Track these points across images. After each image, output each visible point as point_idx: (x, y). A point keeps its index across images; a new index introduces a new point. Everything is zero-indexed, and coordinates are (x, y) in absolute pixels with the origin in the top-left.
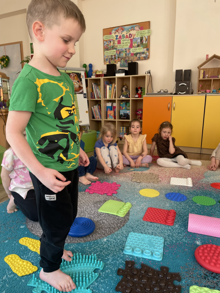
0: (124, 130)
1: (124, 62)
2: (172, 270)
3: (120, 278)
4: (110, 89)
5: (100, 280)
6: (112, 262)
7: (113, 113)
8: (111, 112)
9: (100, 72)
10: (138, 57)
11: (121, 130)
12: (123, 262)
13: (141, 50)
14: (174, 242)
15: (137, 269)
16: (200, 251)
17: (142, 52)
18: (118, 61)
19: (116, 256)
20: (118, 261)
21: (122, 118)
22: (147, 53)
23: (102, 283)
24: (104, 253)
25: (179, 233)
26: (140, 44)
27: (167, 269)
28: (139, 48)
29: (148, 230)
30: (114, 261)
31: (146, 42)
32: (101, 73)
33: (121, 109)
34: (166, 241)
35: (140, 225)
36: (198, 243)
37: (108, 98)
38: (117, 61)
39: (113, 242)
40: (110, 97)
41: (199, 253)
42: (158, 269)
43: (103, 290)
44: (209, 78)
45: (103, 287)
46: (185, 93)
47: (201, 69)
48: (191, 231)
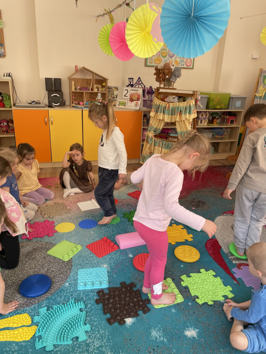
2: (128, 283)
3: (101, 305)
5: (89, 314)
6: (87, 298)
12: (93, 294)
14: (117, 262)
15: (107, 294)
16: (137, 262)
19: (86, 293)
20: (90, 295)
23: (91, 316)
24: (75, 295)
25: (115, 254)
27: (124, 283)
29: (93, 261)
30: (88, 297)
34: (111, 264)
36: (131, 256)
41: (137, 263)
42: (119, 286)
43: (96, 319)
44: (81, 90)
45: (94, 318)
46: (59, 104)
47: (72, 80)
48: (122, 249)
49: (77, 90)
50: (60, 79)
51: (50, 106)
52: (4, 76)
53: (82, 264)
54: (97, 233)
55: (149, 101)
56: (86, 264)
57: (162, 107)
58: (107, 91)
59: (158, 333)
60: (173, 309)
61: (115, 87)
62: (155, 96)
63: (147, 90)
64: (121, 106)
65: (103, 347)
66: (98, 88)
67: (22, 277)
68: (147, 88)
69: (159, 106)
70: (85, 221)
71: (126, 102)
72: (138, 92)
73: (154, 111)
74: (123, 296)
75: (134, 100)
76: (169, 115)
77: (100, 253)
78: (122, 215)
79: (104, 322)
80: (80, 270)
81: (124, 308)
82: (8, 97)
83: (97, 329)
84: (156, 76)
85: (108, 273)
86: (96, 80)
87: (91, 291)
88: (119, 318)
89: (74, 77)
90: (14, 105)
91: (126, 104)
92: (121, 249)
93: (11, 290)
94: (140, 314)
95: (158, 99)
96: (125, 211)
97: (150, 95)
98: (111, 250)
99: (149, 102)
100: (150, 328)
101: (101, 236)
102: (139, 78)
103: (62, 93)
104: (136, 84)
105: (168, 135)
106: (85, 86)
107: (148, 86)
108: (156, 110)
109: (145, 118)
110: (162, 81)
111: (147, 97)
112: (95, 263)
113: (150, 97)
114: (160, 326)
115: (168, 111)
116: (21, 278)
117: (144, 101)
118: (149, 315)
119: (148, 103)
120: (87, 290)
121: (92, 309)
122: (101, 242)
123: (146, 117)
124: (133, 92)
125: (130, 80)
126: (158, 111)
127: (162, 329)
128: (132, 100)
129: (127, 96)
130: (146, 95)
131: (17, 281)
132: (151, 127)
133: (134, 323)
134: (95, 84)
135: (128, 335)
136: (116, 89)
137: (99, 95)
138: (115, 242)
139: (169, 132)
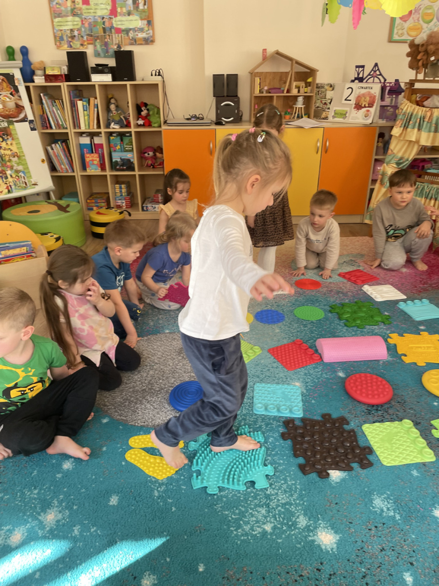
0: (124, 190)
1: (101, 46)
2: (335, 415)
3: (289, 442)
4: (85, 109)
5: (271, 453)
6: (268, 428)
7: (98, 159)
8: (93, 157)
9: (53, 70)
10: (131, 38)
11: (118, 190)
12: (278, 423)
13: (135, 22)
14: (317, 381)
15: (300, 427)
16: (352, 385)
17: (138, 28)
18: (88, 44)
19: (266, 419)
20: (272, 424)
21: (118, 167)
22: (149, 30)
23: (274, 455)
24: (250, 421)
25: (314, 368)
26: (132, 9)
27: (329, 415)
28: (131, 17)
29: (278, 374)
30: (269, 426)
31: (144, 7)
32: (56, 72)
33: (112, 149)
34: (307, 382)
35: (264, 370)
36: (341, 374)
37: (83, 128)
38: (86, 43)
39: (249, 402)
40: (87, 127)
41: (352, 388)
42: (319, 418)
43: (282, 462)
44: (270, 93)
45: (279, 459)
46: (232, 119)
47: (255, 76)
48: (327, 362)
49: (263, 93)
50: (237, 75)
51: (219, 123)
52: (152, 75)
53: (261, 377)
54: (285, 332)
55: (392, 107)
56: (267, 377)
57: (418, 116)
58: (315, 92)
59: (386, 503)
60: (415, 470)
61: (328, 84)
62: (404, 97)
63: (389, 86)
64: (337, 120)
65: (292, 505)
66: (298, 88)
67: (172, 381)
68: (391, 83)
69: (412, 115)
70: (265, 311)
71: (348, 111)
72: (372, 91)
73: (400, 125)
74: (327, 435)
75: (363, 106)
76: (430, 131)
77: (290, 364)
78: (328, 308)
79: (294, 469)
80: (258, 384)
81: (328, 454)
82: (156, 110)
83: (283, 477)
84: (410, 58)
85: (302, 395)
86: (297, 73)
87: (275, 418)
88: (318, 467)
89: (259, 70)
90: (165, 122)
91: (347, 115)
92: (325, 361)
93: (158, 398)
94: (354, 468)
95: (411, 102)
96: (334, 302)
97: (394, 96)
98: (308, 362)
99: (392, 110)
100: (371, 493)
101: (292, 338)
102: (376, 65)
103: (239, 98)
104: (369, 77)
105: (424, 171)
106: (277, 86)
107: (391, 79)
108: (405, 124)
109: (381, 139)
110: (421, 68)
111: (388, 101)
112: (282, 378)
113: (394, 99)
114: (390, 492)
115: (429, 124)
116: (172, 384)
117: (382, 107)
118: (371, 472)
119: (388, 111)
120: (269, 416)
121: (275, 445)
122: (292, 347)
123: (384, 138)
124: (363, 91)
125: (357, 69)
126: (408, 125)
127: (392, 498)
128: (358, 107)
129: (350, 100)
130: (387, 96)
131: (166, 386)
132: (393, 155)
133: (343, 480)
134: (294, 81)
135: (333, 496)
136: (331, 89)
137: (300, 99)
138: (314, 348)
139: (426, 166)
